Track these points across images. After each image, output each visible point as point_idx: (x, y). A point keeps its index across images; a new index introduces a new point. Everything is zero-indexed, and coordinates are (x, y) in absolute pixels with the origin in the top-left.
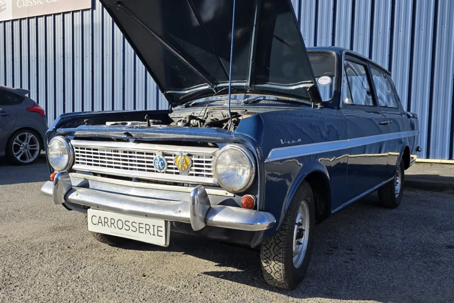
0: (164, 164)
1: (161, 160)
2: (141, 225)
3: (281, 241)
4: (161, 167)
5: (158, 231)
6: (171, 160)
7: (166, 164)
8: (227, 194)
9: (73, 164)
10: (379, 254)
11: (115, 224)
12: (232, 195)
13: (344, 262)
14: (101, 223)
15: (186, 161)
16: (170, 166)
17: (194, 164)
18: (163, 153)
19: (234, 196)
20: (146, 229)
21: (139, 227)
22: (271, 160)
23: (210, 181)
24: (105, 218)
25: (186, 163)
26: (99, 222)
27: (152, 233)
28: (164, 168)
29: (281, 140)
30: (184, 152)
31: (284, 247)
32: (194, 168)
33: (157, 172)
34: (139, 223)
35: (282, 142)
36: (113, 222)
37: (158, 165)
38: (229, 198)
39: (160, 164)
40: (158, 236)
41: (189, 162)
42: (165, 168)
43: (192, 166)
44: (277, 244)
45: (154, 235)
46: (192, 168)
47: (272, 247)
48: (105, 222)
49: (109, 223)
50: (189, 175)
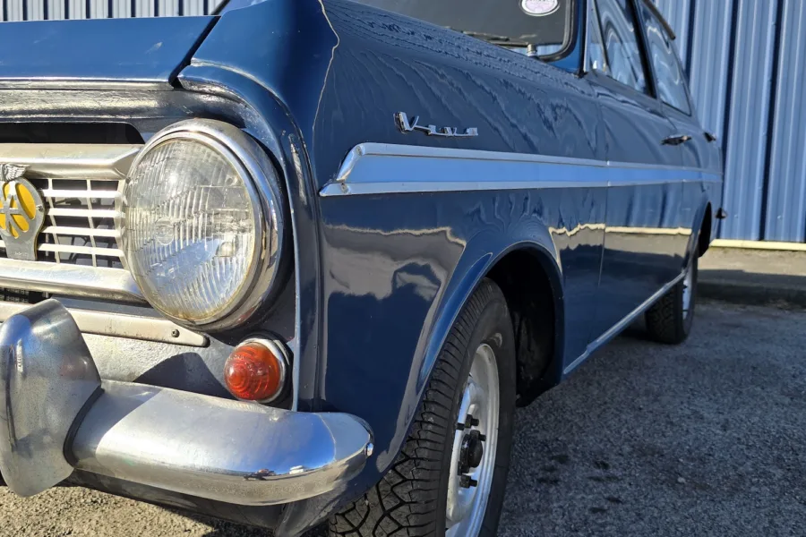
3: (402, 503)
8: (177, 334)
10: (681, 480)
12: (199, 339)
13: (594, 511)
15: (22, 202)
17: (53, 212)
19: (207, 344)
22: (351, 190)
23: (115, 280)
25: (25, 211)
29: (403, 117)
30: (14, 165)
31: (412, 523)
32: (55, 229)
35: (406, 126)
38: (187, 350)
41: (35, 206)
43: (47, 222)
44: (387, 514)
46: (48, 230)
47: (371, 523)
50: (41, 256)
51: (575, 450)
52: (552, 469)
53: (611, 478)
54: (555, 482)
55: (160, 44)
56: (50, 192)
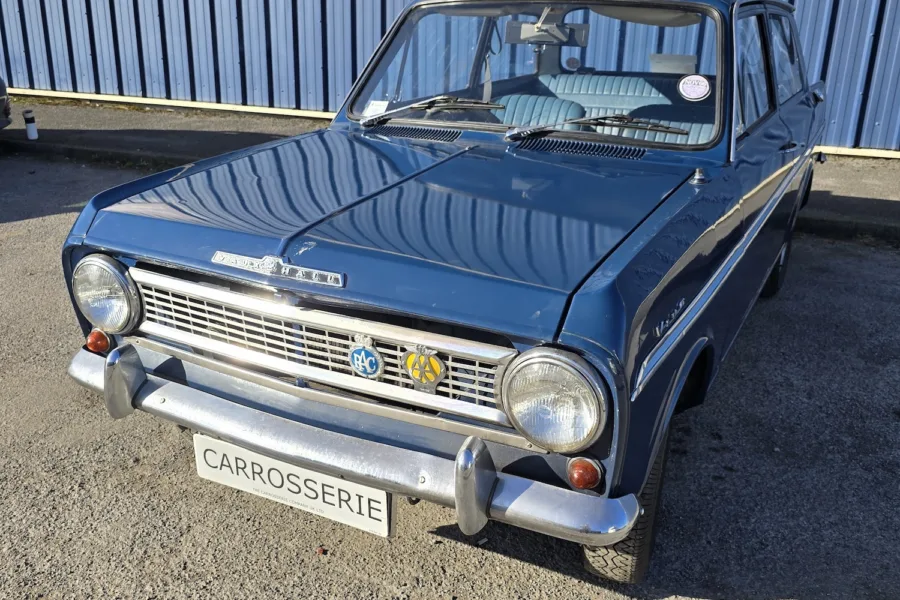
0: (376, 364)
1: (368, 354)
2: (327, 489)
4: (369, 370)
5: (370, 508)
6: (395, 357)
7: (381, 365)
8: (531, 446)
9: (140, 321)
10: (777, 449)
11: (264, 475)
12: (544, 451)
14: (230, 466)
15: (431, 367)
16: (389, 368)
17: (451, 373)
18: (373, 340)
19: (549, 454)
20: (340, 500)
21: (324, 493)
22: (641, 387)
23: (490, 415)
24: (237, 459)
25: (432, 371)
26: (222, 465)
27: (356, 509)
28: (375, 372)
29: (657, 329)
30: (428, 348)
32: (450, 382)
33: (357, 375)
34: (323, 485)
35: (659, 334)
36: (257, 469)
37: (361, 364)
38: (536, 455)
39: (367, 364)
40: (370, 516)
41: (439, 369)
42: (379, 372)
43: (446, 378)
45: (360, 513)
46: (446, 381)
48: (237, 468)
49: (249, 470)
50: (439, 393)
51: (695, 423)
52: (680, 441)
53: (725, 448)
54: (685, 453)
55: (539, 312)
56: (450, 363)
